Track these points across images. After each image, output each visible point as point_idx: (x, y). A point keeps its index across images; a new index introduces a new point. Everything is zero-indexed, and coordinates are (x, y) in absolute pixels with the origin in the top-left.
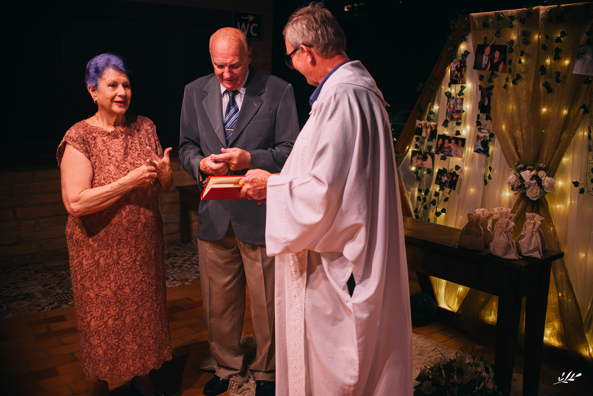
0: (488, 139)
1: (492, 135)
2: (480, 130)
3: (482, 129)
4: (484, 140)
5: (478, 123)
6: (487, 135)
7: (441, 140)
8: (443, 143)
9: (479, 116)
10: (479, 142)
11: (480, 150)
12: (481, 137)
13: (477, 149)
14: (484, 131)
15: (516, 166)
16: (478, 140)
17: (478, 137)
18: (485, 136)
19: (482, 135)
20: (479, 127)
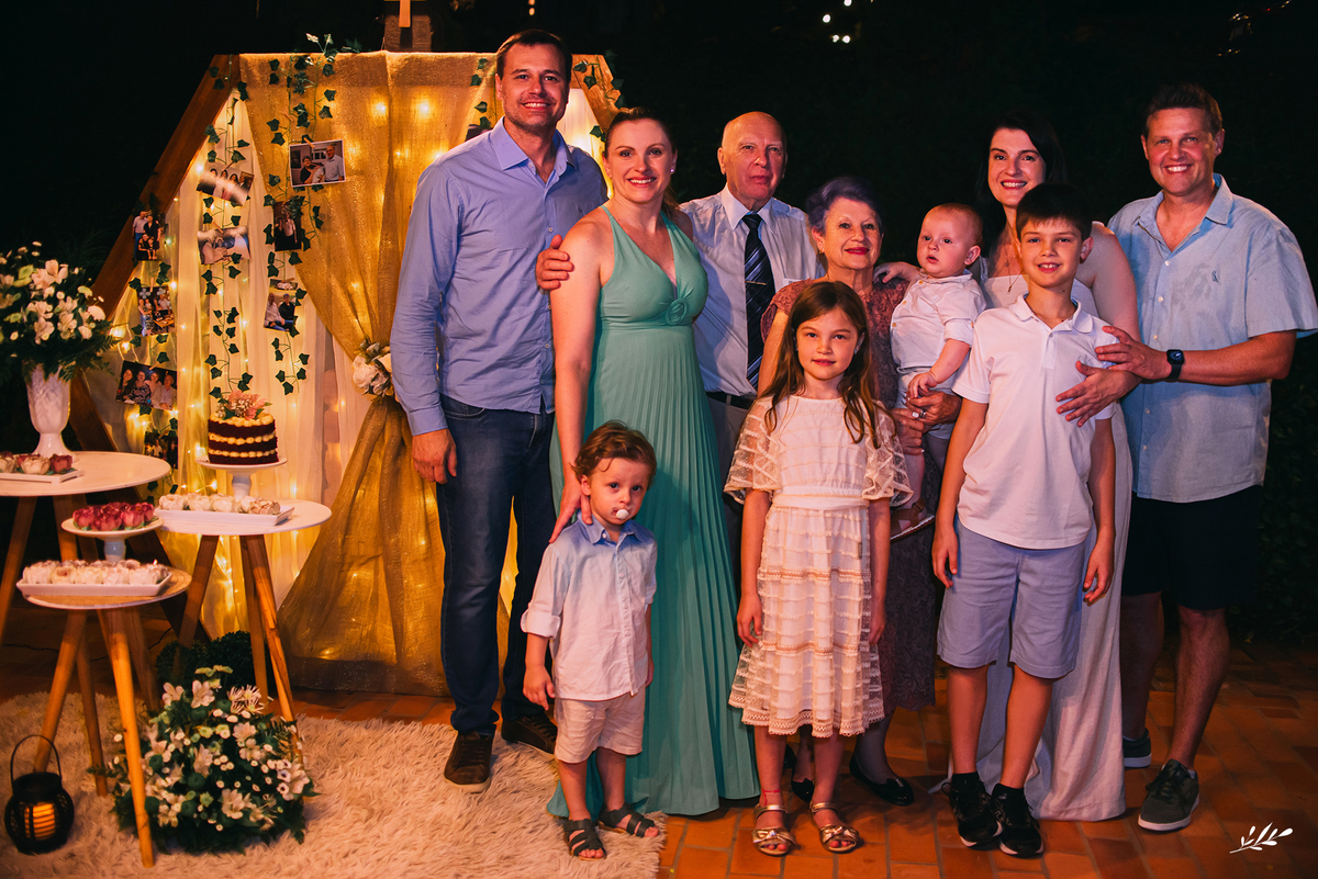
0: (294, 300)
1: (301, 294)
2: (274, 283)
3: (280, 281)
4: (284, 304)
5: (273, 271)
6: (293, 293)
7: (129, 372)
8: (135, 378)
9: (271, 257)
10: (275, 307)
11: (279, 323)
12: (278, 298)
13: (270, 323)
14: (283, 286)
15: (364, 349)
16: (271, 304)
17: (272, 299)
18: (286, 296)
19: (280, 294)
20: (273, 278)
